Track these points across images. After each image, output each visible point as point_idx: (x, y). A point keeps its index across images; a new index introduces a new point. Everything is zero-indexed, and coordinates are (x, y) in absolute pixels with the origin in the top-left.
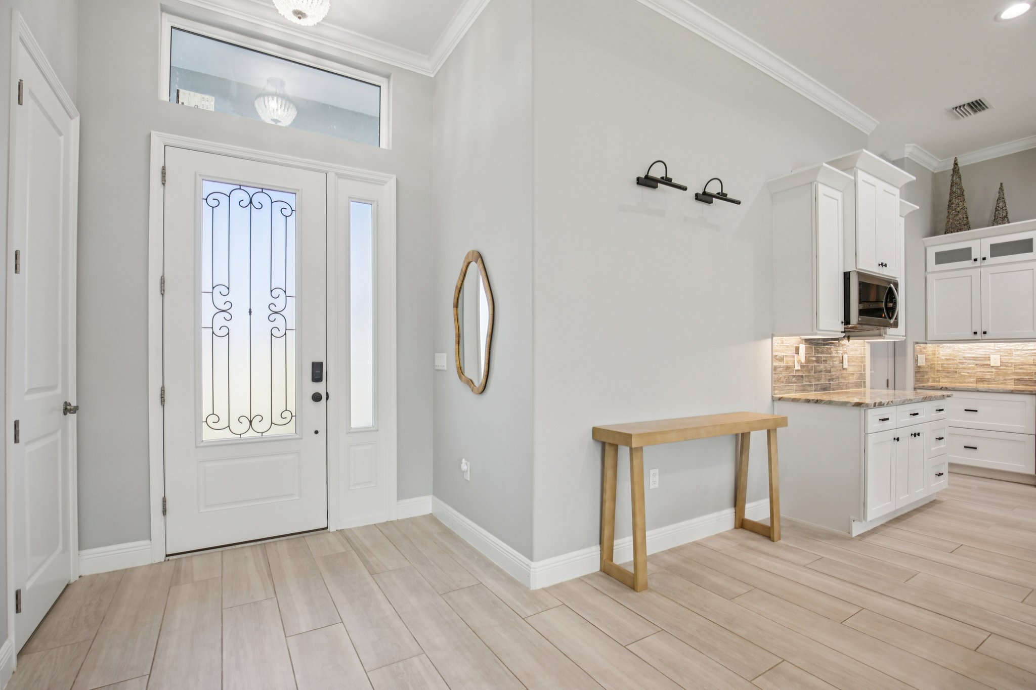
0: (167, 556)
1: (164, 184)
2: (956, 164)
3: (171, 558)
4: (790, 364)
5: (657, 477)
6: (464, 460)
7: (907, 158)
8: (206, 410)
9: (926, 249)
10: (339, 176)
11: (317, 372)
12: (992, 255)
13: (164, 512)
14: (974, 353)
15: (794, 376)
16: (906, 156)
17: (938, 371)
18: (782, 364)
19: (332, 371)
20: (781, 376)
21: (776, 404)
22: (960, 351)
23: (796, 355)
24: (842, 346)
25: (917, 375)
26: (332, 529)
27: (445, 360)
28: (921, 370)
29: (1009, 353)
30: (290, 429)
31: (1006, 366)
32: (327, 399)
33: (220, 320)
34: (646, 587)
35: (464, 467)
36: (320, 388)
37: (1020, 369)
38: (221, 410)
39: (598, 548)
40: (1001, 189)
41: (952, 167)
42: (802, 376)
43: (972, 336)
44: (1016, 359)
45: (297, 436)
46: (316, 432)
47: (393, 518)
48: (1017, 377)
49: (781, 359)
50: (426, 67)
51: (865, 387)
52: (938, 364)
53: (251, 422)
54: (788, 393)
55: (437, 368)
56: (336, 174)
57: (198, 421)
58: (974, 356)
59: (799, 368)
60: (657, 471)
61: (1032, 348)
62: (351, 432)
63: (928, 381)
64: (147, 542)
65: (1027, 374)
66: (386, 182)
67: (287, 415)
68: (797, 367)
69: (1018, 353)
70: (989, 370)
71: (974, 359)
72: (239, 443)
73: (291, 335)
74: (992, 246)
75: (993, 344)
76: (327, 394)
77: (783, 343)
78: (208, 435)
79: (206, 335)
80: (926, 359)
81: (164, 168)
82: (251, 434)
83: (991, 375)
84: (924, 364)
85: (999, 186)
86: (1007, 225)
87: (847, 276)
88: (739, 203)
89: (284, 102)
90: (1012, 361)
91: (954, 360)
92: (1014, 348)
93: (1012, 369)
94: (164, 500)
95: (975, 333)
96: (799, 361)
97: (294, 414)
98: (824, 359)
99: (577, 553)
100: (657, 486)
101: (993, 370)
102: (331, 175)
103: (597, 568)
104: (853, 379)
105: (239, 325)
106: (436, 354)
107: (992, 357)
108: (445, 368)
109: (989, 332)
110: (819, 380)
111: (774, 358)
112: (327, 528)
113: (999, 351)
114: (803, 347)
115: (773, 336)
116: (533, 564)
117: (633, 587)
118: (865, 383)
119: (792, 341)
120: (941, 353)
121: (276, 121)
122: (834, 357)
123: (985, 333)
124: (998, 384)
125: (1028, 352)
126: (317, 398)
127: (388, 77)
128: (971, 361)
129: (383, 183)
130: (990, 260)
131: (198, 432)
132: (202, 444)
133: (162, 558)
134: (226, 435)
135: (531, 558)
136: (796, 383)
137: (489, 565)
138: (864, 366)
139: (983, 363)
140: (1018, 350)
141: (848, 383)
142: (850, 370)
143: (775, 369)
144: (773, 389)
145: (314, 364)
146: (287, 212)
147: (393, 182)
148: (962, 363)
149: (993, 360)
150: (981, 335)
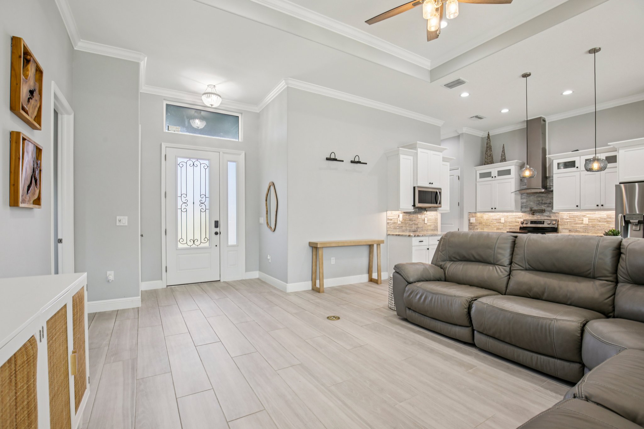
0: (167, 286)
1: (166, 160)
2: (489, 135)
3: (168, 287)
4: (396, 221)
5: (334, 260)
6: (269, 255)
7: (465, 133)
8: (179, 237)
9: (476, 171)
10: (224, 153)
11: (217, 224)
12: (498, 175)
13: (166, 271)
14: (496, 217)
15: (398, 226)
16: (464, 132)
17: (484, 225)
18: (392, 222)
19: (222, 224)
20: (391, 226)
21: (388, 236)
22: (491, 216)
23: (398, 218)
24: (424, 214)
25: (470, 226)
26: (222, 281)
27: (263, 220)
28: (472, 224)
29: (507, 217)
30: (207, 245)
31: (506, 223)
32: (220, 234)
33: (184, 206)
34: (323, 292)
35: (269, 258)
36: (217, 230)
37: (511, 224)
38: (184, 237)
39: (311, 282)
40: (503, 147)
41: (487, 136)
42: (402, 226)
43: (491, 210)
44: (510, 220)
45: (209, 247)
46: (216, 246)
47: (244, 279)
48: (510, 227)
49: (391, 220)
50: (256, 109)
51: (437, 231)
52: (484, 222)
53: (194, 242)
54: (395, 233)
55: (260, 223)
56: (223, 152)
57: (177, 241)
58: (496, 218)
59: (400, 223)
60: (334, 258)
61: (514, 215)
62: (228, 246)
63: (477, 229)
64: (161, 281)
65: (513, 226)
66: (241, 154)
67: (206, 239)
68: (399, 223)
69: (510, 217)
70: (501, 224)
71: (496, 219)
72: (190, 249)
73: (207, 211)
74: (498, 171)
75: (502, 213)
76: (220, 232)
77: (392, 213)
78: (180, 246)
79: (179, 211)
80: (476, 219)
81: (166, 155)
82: (194, 246)
83: (501, 227)
84: (475, 222)
85: (503, 146)
86: (506, 162)
87: (414, 188)
88: (366, 164)
89: (201, 120)
90: (508, 220)
91: (489, 220)
92: (509, 215)
93: (508, 224)
94: (166, 267)
95: (492, 208)
96: (400, 221)
97: (208, 239)
98: (414, 219)
99: (303, 283)
100: (334, 263)
101: (502, 224)
102: (221, 153)
103: (310, 288)
104: (432, 227)
105: (190, 207)
106: (260, 218)
107: (502, 219)
108: (263, 223)
109: (497, 208)
110: (411, 228)
111: (388, 219)
112: (220, 280)
113: (504, 216)
114: (401, 216)
115: (387, 211)
116: (287, 285)
117: (319, 292)
118: (437, 229)
119: (397, 213)
120: (485, 217)
121: (198, 127)
122: (420, 219)
123: (495, 208)
124: (504, 230)
125: (513, 216)
126: (216, 233)
127: (242, 114)
128: (495, 221)
129: (240, 154)
130: (498, 178)
131: (177, 245)
132: (178, 249)
133: (165, 287)
134: (186, 246)
135: (287, 283)
136: (399, 229)
137: (275, 288)
138: (437, 222)
139: (498, 221)
140: (510, 216)
141: (428, 229)
142: (429, 224)
143: (388, 223)
144: (387, 231)
145: (215, 221)
146: (206, 167)
147: (243, 154)
148: (492, 221)
149: (503, 221)
150: (493, 210)
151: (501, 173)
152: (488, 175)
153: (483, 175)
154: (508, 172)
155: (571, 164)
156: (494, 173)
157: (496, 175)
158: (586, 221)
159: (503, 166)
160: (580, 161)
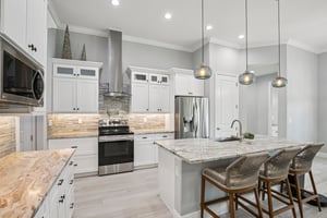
2: (67, 28)
9: (53, 65)
12: (82, 74)
14: (72, 118)
17: (57, 127)
25: (48, 131)
28: (50, 128)
43: (73, 111)
44: (87, 121)
48: (88, 128)
69: (88, 118)
70: (78, 125)
71: (72, 120)
74: (81, 70)
80: (52, 122)
83: (78, 127)
84: (51, 125)
91: (64, 121)
95: (74, 109)
101: (80, 125)
113: (82, 117)
123: (78, 109)
125: (91, 117)
139: (76, 122)
149: (80, 121)
150: (76, 110)
151: (84, 72)
152: (70, 71)
153: (61, 70)
154: (92, 73)
155: (143, 78)
156: (77, 70)
157: (79, 72)
158: (145, 120)
159: (87, 66)
160: (149, 77)
